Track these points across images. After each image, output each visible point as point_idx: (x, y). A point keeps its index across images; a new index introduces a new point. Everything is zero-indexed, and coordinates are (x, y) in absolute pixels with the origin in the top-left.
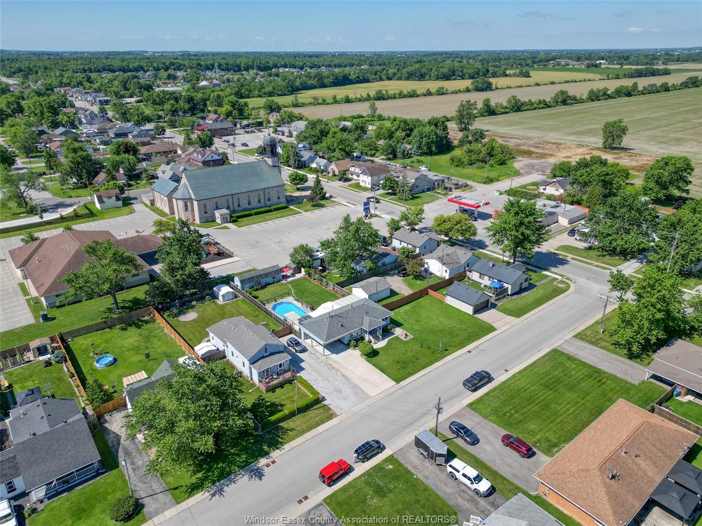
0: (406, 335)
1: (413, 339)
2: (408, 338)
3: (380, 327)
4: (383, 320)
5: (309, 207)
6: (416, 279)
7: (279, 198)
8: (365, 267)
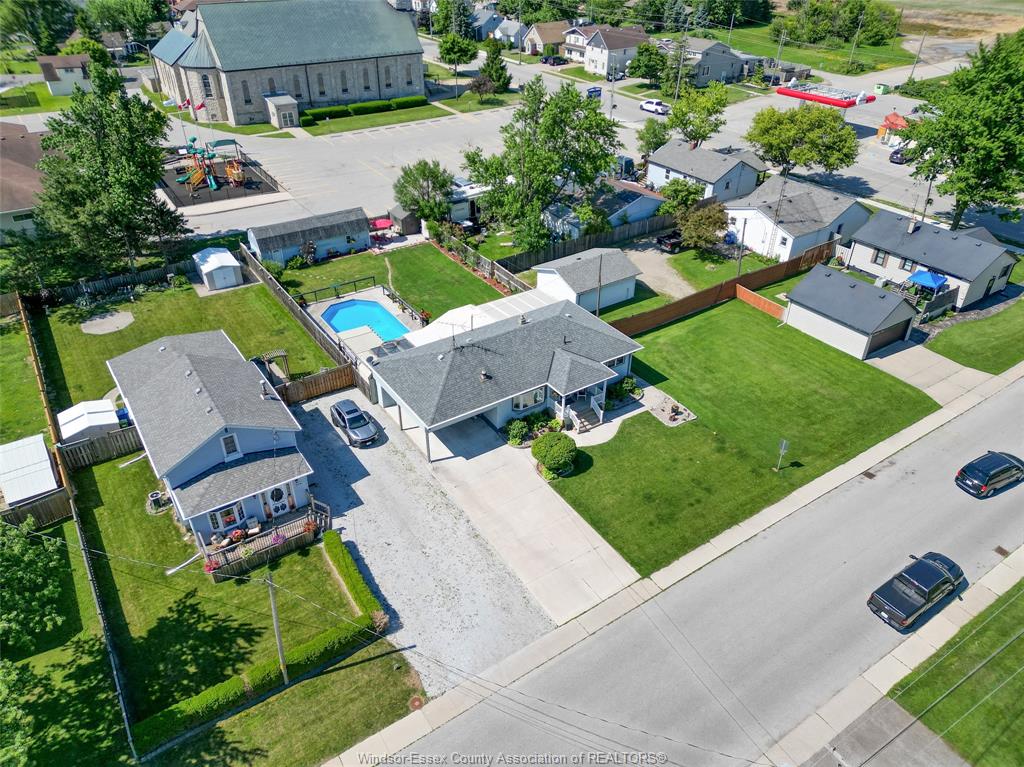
0: (676, 411)
1: (694, 423)
2: (680, 420)
3: (600, 386)
4: (611, 365)
5: (472, 104)
6: (704, 260)
7: (409, 83)
8: (576, 225)
